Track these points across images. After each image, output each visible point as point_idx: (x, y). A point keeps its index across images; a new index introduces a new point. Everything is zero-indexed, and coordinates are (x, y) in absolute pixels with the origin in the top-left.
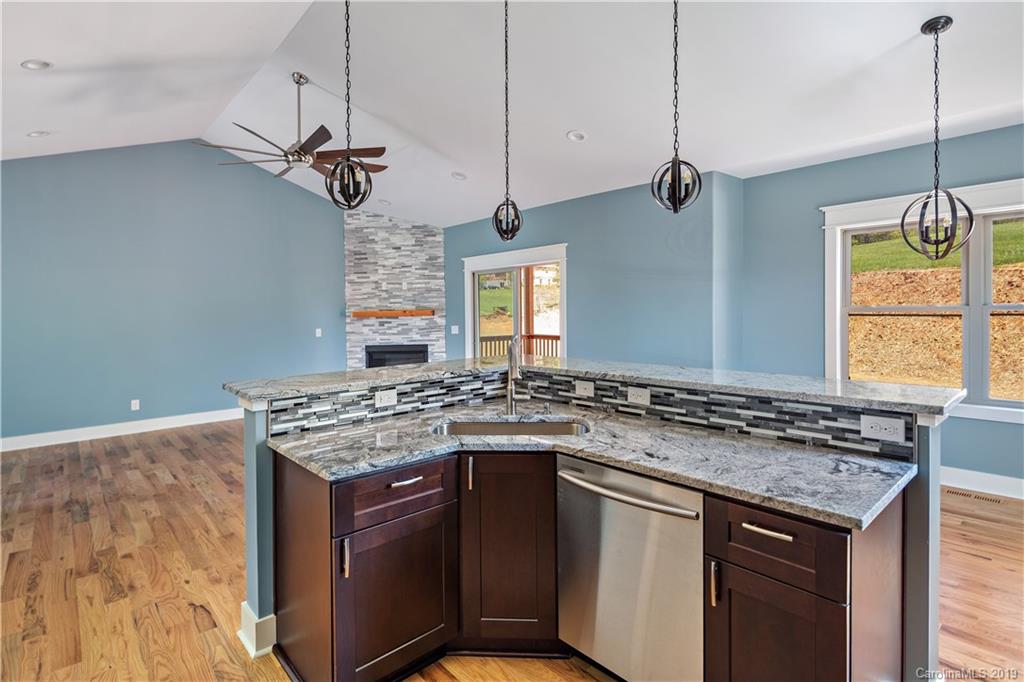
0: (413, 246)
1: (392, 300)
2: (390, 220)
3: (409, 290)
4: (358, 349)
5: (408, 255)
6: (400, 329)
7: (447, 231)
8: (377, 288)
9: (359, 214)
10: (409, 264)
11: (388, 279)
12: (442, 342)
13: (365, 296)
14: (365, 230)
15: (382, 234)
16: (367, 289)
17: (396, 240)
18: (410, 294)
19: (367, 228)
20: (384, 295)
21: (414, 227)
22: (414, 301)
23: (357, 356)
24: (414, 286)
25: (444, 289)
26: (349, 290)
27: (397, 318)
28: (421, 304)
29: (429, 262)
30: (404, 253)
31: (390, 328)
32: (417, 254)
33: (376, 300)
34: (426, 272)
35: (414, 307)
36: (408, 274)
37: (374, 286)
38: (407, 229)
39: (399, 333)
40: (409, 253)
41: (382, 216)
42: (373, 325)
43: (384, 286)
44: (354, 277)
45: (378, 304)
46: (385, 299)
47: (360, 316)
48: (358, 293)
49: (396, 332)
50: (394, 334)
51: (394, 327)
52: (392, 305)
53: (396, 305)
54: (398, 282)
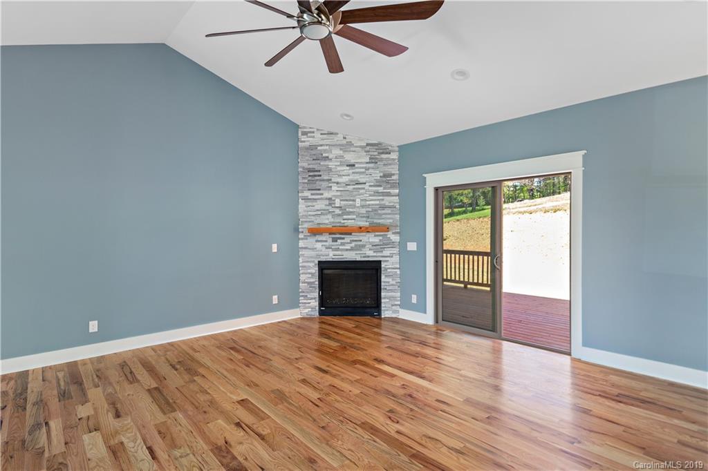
0: (367, 163)
1: (345, 217)
2: (345, 138)
3: (363, 206)
4: (311, 265)
5: (363, 172)
6: (353, 245)
7: (402, 148)
8: (330, 204)
9: (313, 132)
10: (363, 181)
11: (341, 195)
12: (396, 259)
13: (319, 213)
14: (319, 148)
15: (337, 152)
16: (321, 205)
17: (350, 157)
18: (363, 211)
19: (321, 145)
20: (338, 211)
21: (368, 145)
22: (368, 217)
23: (309, 271)
24: (368, 203)
25: (398, 207)
26: (302, 206)
27: (350, 234)
28: (375, 221)
29: (384, 179)
30: (357, 170)
31: (343, 244)
32: (371, 171)
33: (329, 216)
34: (381, 189)
35: (368, 223)
36: (362, 191)
37: (327, 202)
38: (361, 147)
39: (352, 249)
40: (364, 170)
41: (337, 133)
42: (326, 241)
43: (338, 203)
44: (307, 194)
45: (332, 220)
46: (339, 215)
47: (315, 232)
48: (311, 210)
49: (349, 248)
50: (347, 250)
51: (348, 243)
52: (346, 221)
53: (350, 221)
54: (352, 198)
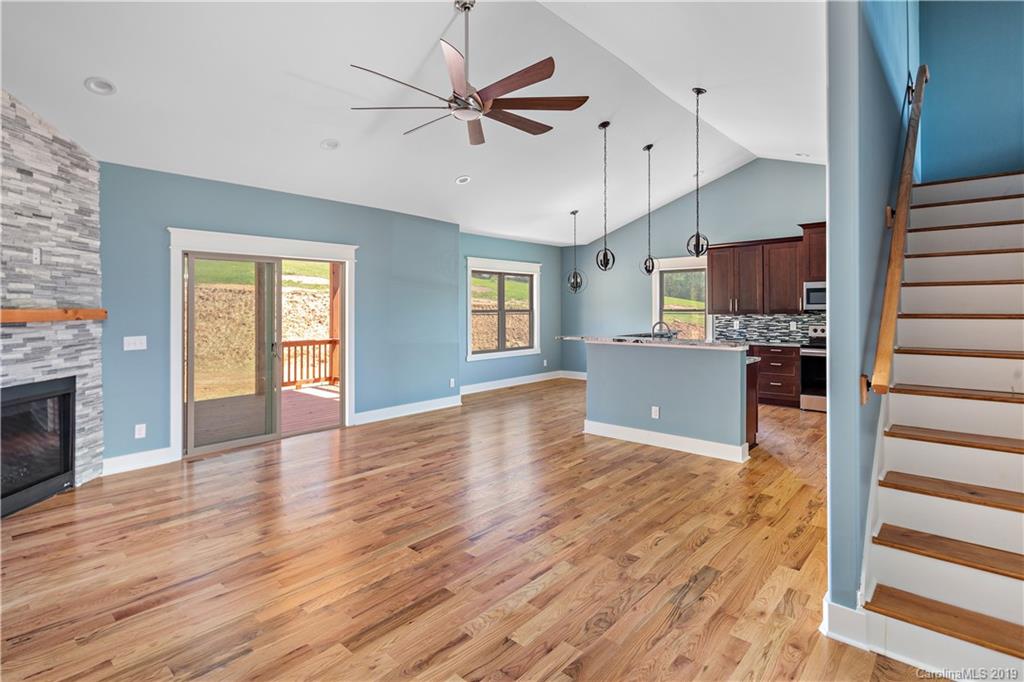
0: (54, 176)
1: (12, 286)
2: (12, 105)
3: (44, 265)
5: (42, 194)
6: (28, 348)
7: (105, 168)
10: (45, 211)
17: (23, 154)
18: (46, 275)
21: (55, 139)
22: (55, 289)
24: (55, 259)
25: (99, 272)
27: (23, 325)
28: (67, 297)
29: (80, 217)
30: (36, 186)
32: (59, 195)
34: (75, 235)
35: (54, 302)
36: (44, 233)
38: (43, 139)
39: (26, 359)
40: (47, 190)
49: (20, 356)
50: (18, 361)
51: (18, 346)
52: (14, 296)
53: (23, 296)
54: (26, 245)
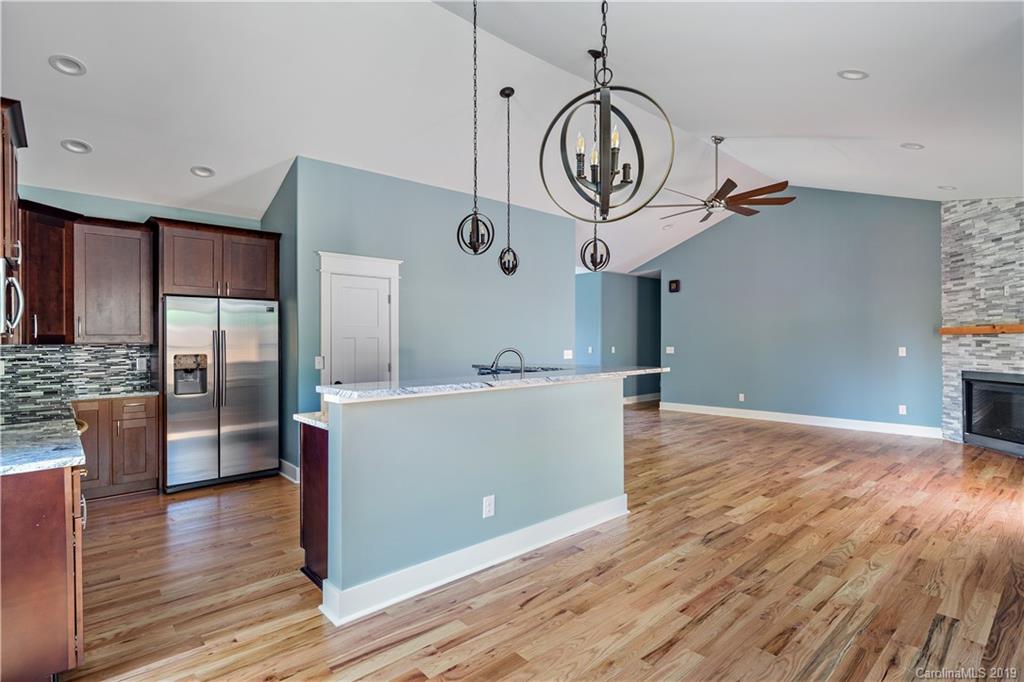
0: (1017, 232)
1: (990, 312)
2: (990, 203)
3: (1012, 296)
4: (955, 375)
5: (1011, 247)
6: (999, 351)
8: (974, 296)
9: (955, 206)
10: (1012, 258)
11: (986, 283)
13: (962, 308)
14: (962, 224)
15: (981, 224)
16: (963, 298)
17: (996, 229)
18: (1013, 302)
19: (964, 220)
20: (982, 305)
21: (1017, 205)
22: (1018, 311)
23: (952, 383)
26: (945, 300)
27: (997, 336)
30: (1005, 245)
31: (988, 350)
33: (973, 313)
35: (1017, 320)
36: (1011, 274)
37: (970, 294)
38: (1010, 211)
39: (998, 357)
41: (981, 200)
42: (969, 345)
43: (983, 293)
44: (949, 285)
45: (976, 317)
46: (983, 310)
47: (956, 333)
48: (955, 305)
49: (994, 355)
50: (992, 358)
51: (993, 348)
52: (991, 318)
53: (995, 318)
54: (999, 285)
